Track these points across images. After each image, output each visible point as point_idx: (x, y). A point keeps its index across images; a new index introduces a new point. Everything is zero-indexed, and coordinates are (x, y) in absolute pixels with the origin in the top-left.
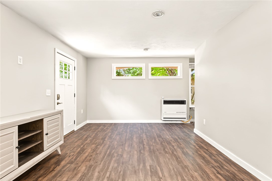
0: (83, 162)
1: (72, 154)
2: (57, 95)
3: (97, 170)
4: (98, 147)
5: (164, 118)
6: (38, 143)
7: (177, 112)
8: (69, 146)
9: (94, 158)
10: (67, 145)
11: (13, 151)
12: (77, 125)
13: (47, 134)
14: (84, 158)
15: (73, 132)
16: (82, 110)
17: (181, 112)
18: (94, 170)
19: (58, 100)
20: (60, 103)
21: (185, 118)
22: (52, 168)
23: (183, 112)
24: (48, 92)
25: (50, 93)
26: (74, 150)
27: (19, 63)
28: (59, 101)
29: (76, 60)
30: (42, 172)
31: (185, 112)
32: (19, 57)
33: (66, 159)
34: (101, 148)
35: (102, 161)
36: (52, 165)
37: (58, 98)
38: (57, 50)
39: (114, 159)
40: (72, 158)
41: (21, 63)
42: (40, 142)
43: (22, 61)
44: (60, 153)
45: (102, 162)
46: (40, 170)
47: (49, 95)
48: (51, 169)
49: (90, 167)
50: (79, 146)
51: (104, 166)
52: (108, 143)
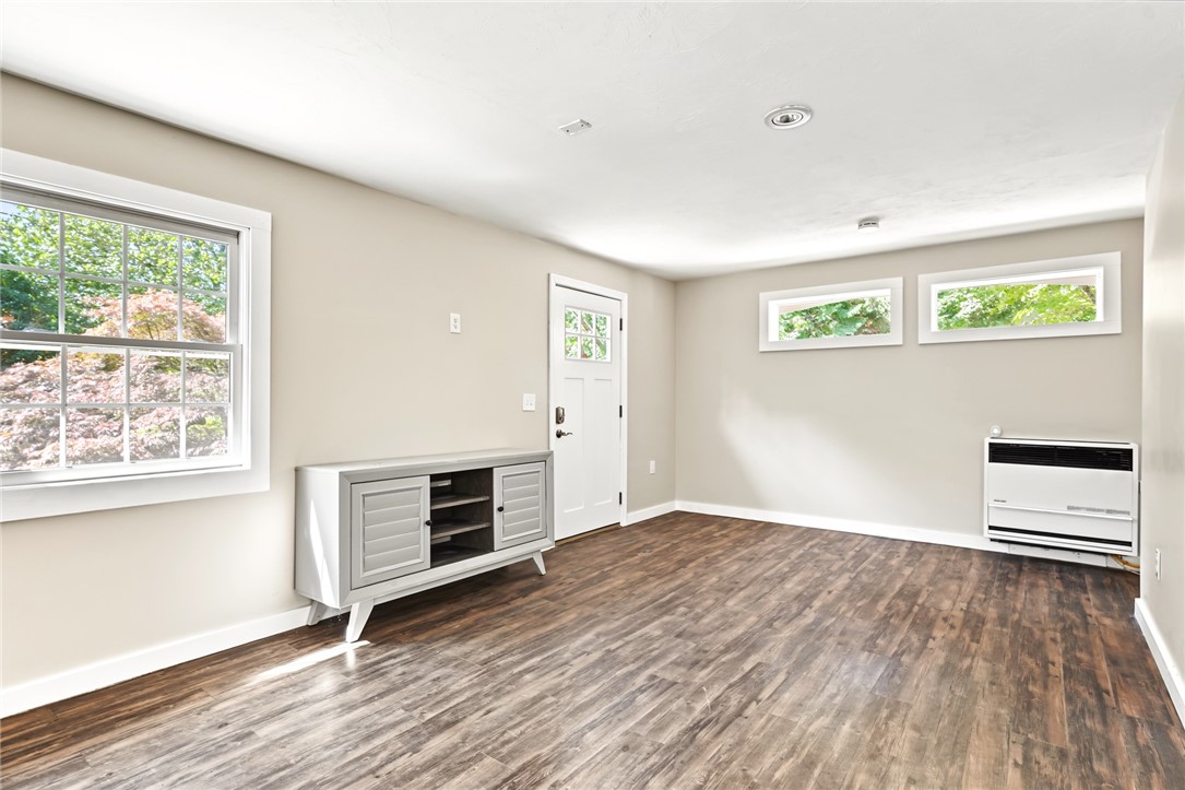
0: (580, 604)
1: (571, 580)
2: (557, 410)
3: (599, 629)
4: (651, 579)
5: (991, 528)
6: (480, 527)
7: (1069, 508)
8: (575, 562)
9: (614, 604)
10: (574, 559)
11: (419, 529)
12: (629, 510)
13: (501, 509)
14: (591, 594)
15: (614, 529)
16: (652, 463)
17: (1099, 510)
18: (592, 626)
19: (558, 422)
20: (563, 434)
21: (1129, 544)
22: (509, 597)
23: (1109, 512)
24: (529, 402)
25: (534, 403)
26: (581, 573)
27: (453, 330)
28: (562, 427)
29: (625, 297)
30: (484, 600)
31: (1128, 513)
32: (452, 315)
33: (549, 588)
34: (653, 585)
35: (628, 614)
36: (513, 591)
37: (559, 420)
38: (555, 278)
39: (666, 618)
40: (563, 590)
41: (458, 330)
42: (484, 526)
43: (458, 324)
44: (543, 572)
45: (627, 617)
46: (483, 595)
47: (533, 408)
48: (505, 599)
49: (590, 617)
50: (602, 566)
51: (623, 627)
52: (690, 575)
